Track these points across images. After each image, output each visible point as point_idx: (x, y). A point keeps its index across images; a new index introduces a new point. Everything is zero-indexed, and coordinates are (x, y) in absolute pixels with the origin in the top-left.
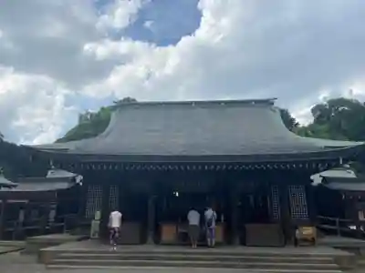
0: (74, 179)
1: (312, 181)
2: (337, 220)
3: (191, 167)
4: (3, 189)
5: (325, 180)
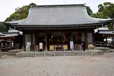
0: (18, 33)
1: (95, 31)
2: (101, 42)
4: (1, 36)
5: (98, 31)
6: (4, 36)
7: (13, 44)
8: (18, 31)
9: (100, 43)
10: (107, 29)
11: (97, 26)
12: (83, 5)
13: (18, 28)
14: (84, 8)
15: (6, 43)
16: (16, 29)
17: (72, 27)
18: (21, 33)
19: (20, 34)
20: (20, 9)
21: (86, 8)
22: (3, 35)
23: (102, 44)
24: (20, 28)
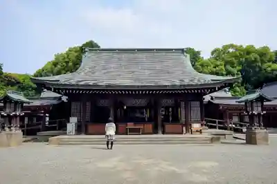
0: (60, 98)
1: (204, 99)
2: (217, 121)
3: (135, 92)
4: (24, 105)
5: (212, 98)
6: (31, 104)
7: (47, 119)
8: (60, 95)
9: (215, 122)
10: (229, 94)
11: (211, 89)
12: (182, 51)
13: (59, 89)
14: (186, 56)
15: (35, 119)
16: (55, 91)
17: (160, 90)
18: (65, 99)
19: (63, 101)
21: (188, 56)
22: (29, 103)
23: (220, 123)
24: (62, 90)
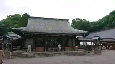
20: (12, 16)
